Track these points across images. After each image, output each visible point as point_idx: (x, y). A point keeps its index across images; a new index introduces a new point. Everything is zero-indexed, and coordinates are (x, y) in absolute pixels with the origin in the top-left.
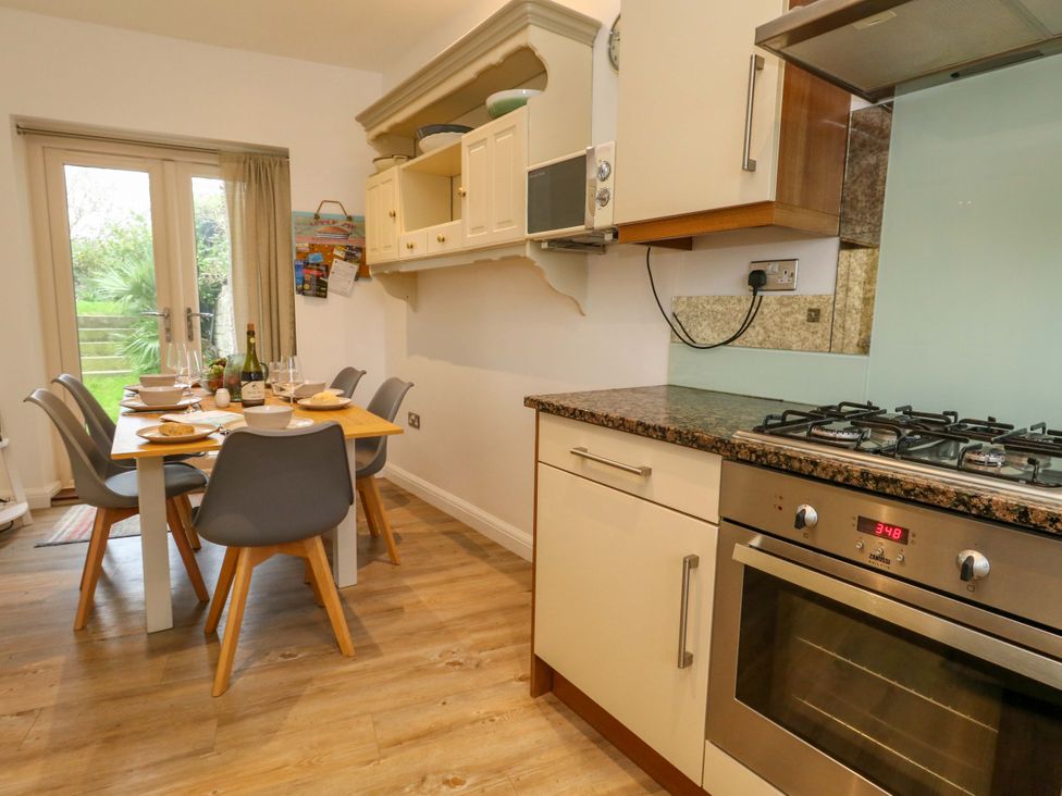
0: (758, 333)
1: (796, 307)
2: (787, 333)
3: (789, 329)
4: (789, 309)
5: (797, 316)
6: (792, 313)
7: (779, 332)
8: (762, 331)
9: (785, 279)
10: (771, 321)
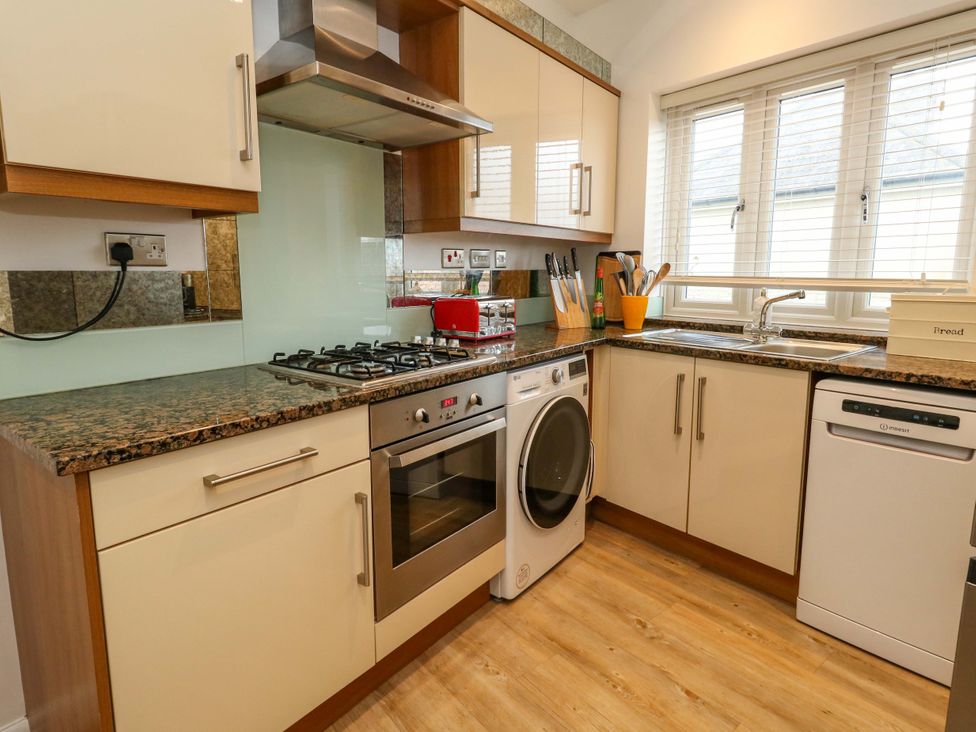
0: (128, 312)
1: (170, 282)
2: (164, 308)
3: (166, 305)
4: (162, 285)
5: (173, 291)
6: (167, 289)
7: (155, 308)
8: (133, 309)
9: (155, 254)
10: (143, 297)
